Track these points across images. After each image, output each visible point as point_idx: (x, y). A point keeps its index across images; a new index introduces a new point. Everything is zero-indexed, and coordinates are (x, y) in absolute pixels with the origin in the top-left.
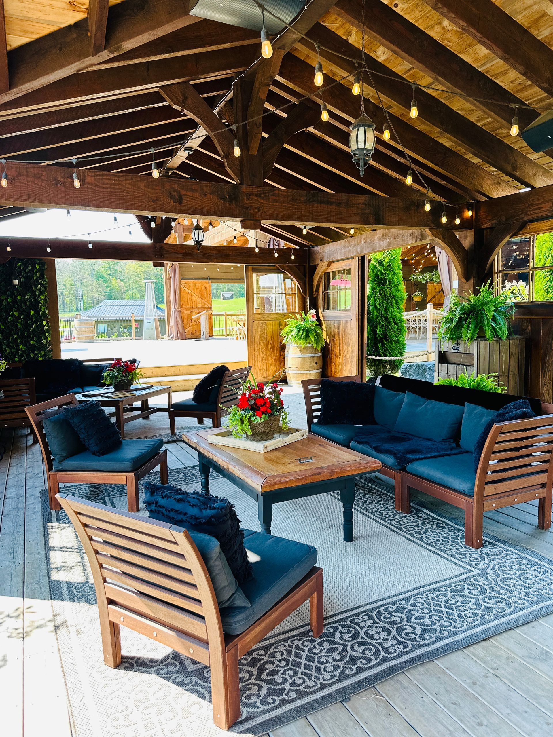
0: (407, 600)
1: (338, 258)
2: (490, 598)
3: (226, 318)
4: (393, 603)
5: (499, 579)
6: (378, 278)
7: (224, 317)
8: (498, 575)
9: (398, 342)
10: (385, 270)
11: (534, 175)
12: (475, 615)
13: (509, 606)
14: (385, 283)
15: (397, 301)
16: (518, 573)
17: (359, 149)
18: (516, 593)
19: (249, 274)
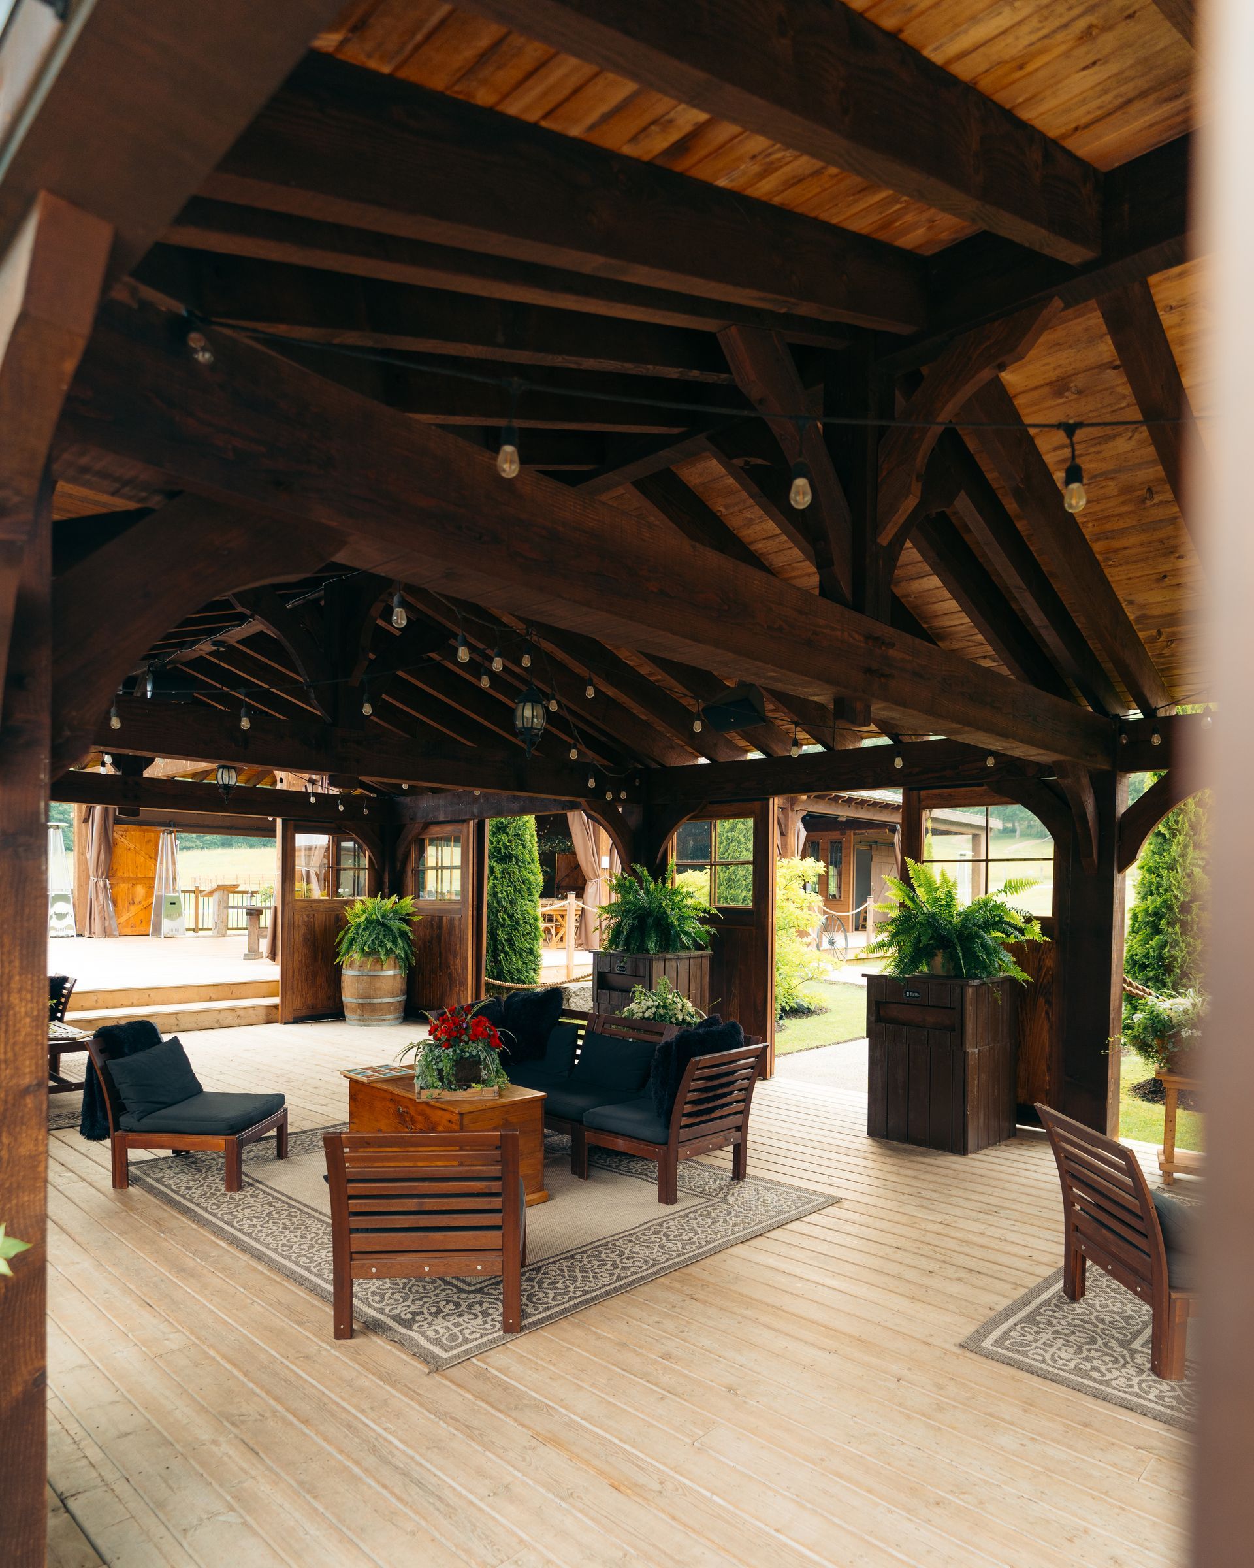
0: (661, 1225)
1: (442, 819)
2: (736, 1217)
3: (197, 897)
4: (648, 1229)
5: (740, 1203)
6: (499, 851)
7: (192, 895)
8: (737, 1200)
9: (531, 952)
10: (510, 841)
11: (715, 745)
12: (726, 1230)
13: (752, 1220)
14: (510, 861)
15: (529, 889)
16: (757, 1197)
17: (524, 727)
18: (757, 1212)
19: (289, 833)
